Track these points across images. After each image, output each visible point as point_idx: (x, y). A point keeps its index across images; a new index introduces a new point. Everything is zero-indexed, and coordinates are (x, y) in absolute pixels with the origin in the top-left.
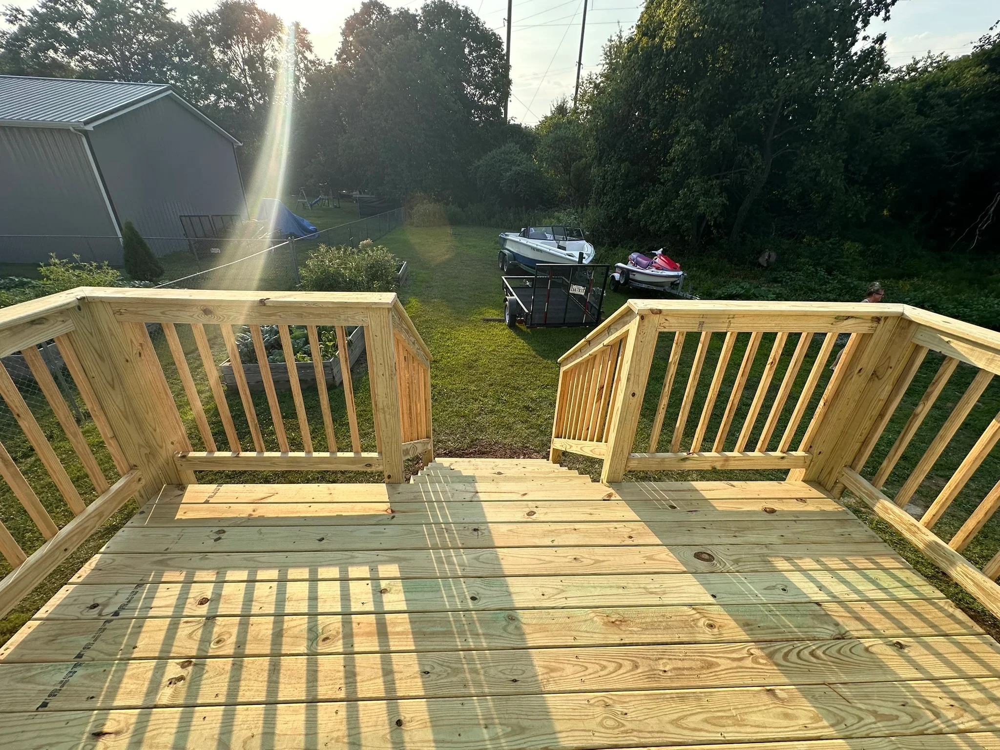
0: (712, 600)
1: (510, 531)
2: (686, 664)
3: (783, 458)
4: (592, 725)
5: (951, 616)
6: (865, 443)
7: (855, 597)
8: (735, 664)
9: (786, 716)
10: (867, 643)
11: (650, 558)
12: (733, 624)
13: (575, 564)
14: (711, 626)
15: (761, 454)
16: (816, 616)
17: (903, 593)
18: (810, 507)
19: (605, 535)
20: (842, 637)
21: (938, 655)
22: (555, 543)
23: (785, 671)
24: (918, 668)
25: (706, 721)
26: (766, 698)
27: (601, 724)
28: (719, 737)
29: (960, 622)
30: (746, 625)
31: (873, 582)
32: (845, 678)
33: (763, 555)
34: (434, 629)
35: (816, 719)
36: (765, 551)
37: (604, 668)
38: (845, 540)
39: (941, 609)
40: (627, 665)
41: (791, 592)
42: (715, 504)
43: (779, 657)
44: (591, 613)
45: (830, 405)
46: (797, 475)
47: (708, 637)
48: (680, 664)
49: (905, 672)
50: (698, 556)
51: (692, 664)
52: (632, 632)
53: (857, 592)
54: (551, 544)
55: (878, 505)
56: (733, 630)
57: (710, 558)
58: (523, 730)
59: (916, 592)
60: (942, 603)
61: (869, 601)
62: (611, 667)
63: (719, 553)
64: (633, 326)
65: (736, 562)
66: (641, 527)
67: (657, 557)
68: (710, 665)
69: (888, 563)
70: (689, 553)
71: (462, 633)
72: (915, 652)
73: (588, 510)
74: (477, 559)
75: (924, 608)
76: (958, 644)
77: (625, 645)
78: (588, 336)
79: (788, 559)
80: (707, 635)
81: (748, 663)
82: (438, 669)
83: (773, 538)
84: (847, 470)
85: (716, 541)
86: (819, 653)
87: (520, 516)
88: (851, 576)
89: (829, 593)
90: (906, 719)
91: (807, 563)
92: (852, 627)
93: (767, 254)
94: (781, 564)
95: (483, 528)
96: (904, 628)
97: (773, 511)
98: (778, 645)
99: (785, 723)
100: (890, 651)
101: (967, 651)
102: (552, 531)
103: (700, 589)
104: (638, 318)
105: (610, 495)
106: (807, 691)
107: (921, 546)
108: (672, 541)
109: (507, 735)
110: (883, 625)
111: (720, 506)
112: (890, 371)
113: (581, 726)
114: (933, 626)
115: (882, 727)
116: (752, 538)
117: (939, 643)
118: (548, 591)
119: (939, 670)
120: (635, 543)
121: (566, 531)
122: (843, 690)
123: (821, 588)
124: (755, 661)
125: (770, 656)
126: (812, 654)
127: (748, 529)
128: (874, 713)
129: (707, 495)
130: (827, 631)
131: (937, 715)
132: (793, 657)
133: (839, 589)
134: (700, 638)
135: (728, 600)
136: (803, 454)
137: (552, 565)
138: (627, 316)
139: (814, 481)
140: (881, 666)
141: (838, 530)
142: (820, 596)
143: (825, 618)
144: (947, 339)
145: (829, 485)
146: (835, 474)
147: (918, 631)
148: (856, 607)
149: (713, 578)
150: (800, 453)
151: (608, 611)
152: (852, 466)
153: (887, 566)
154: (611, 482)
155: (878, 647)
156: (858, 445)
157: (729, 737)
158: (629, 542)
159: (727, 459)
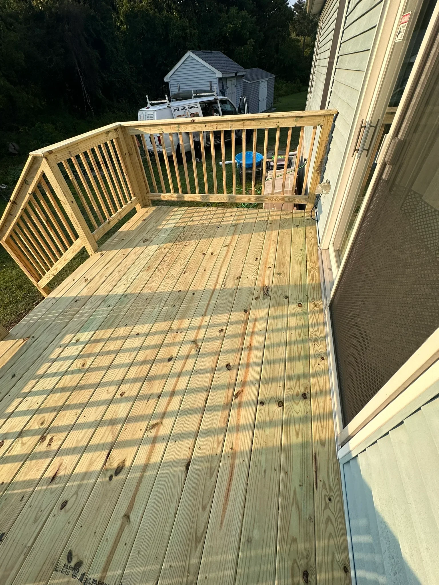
0: (159, 245)
1: (88, 289)
2: (170, 258)
3: (132, 202)
4: (171, 282)
5: (192, 209)
6: (145, 181)
7: (178, 220)
8: (176, 248)
9: (192, 246)
10: (188, 225)
11: (135, 253)
12: (168, 244)
13: (120, 273)
14: (165, 249)
15: (126, 206)
16: (177, 229)
17: (183, 212)
18: (151, 212)
19: (117, 261)
20: (184, 228)
21: (197, 216)
22: (107, 276)
23: (184, 241)
24: (197, 221)
25: (184, 260)
26: (186, 247)
27: (171, 281)
28: (188, 259)
29: (194, 209)
30: (170, 242)
31: (177, 215)
32: (192, 232)
33: (155, 229)
34: (111, 322)
35: (195, 241)
36: (155, 228)
37: (159, 276)
38: (165, 212)
39: (190, 209)
40: (162, 270)
41: (169, 229)
42: (131, 230)
43: (180, 240)
44: (141, 274)
45: (128, 173)
46: (138, 207)
47: (167, 250)
48: (169, 259)
49: (196, 223)
50: (144, 242)
51: (171, 256)
52: (154, 266)
53: (177, 219)
54: (106, 277)
55: (162, 197)
56: (169, 245)
57: (147, 240)
58: (162, 299)
59: (184, 210)
60: (189, 208)
61: (181, 218)
62: (160, 274)
63: (147, 237)
64: (44, 167)
65: (153, 235)
66: (122, 250)
67: (136, 251)
68: (174, 253)
69: (176, 209)
70: (142, 243)
71: (120, 312)
72: (194, 219)
73: (102, 262)
74: (91, 303)
75: (188, 212)
76: (197, 212)
77: (156, 269)
78: (12, 198)
79: (160, 225)
80: (166, 250)
81: (178, 246)
82: (127, 321)
83: (153, 224)
84: (148, 194)
85: (143, 236)
86: (184, 233)
87: (84, 284)
88: (173, 217)
89: (174, 223)
90: (203, 229)
91: (164, 222)
92: (183, 224)
93: (10, 145)
94: (161, 227)
95: (78, 298)
96: (189, 217)
97: (145, 220)
98: (178, 239)
99: (193, 247)
100: (192, 222)
101: (199, 212)
102: (101, 275)
103: (154, 246)
104: (44, 160)
105: (102, 254)
106: (190, 240)
107: (176, 199)
108: (135, 245)
109: (160, 304)
110: (187, 220)
111: (133, 229)
112: (132, 149)
113: (169, 286)
114: (192, 213)
115: (202, 233)
116: (149, 228)
117: (196, 214)
118: (125, 283)
119: (199, 218)
120: (127, 254)
121: (105, 271)
122: (193, 234)
123: (172, 224)
124: (178, 245)
125: (179, 241)
126: (184, 234)
127: (145, 227)
128: (200, 232)
129: (126, 230)
130: (181, 229)
131: (205, 224)
132: (182, 238)
133: (174, 221)
134: (166, 252)
135: (161, 242)
136: (135, 198)
137: (116, 279)
138: (35, 164)
139: (144, 206)
140: (193, 226)
141: (161, 212)
142: (174, 225)
143: (178, 228)
144: (137, 128)
145: (148, 204)
146: (146, 198)
147: (191, 216)
148: (180, 221)
149: (153, 242)
150: (133, 198)
151: (144, 269)
152: (148, 192)
153: (176, 210)
154: (96, 251)
155: (190, 223)
156: (144, 183)
157: (189, 257)
158: (125, 256)
159: (120, 213)
